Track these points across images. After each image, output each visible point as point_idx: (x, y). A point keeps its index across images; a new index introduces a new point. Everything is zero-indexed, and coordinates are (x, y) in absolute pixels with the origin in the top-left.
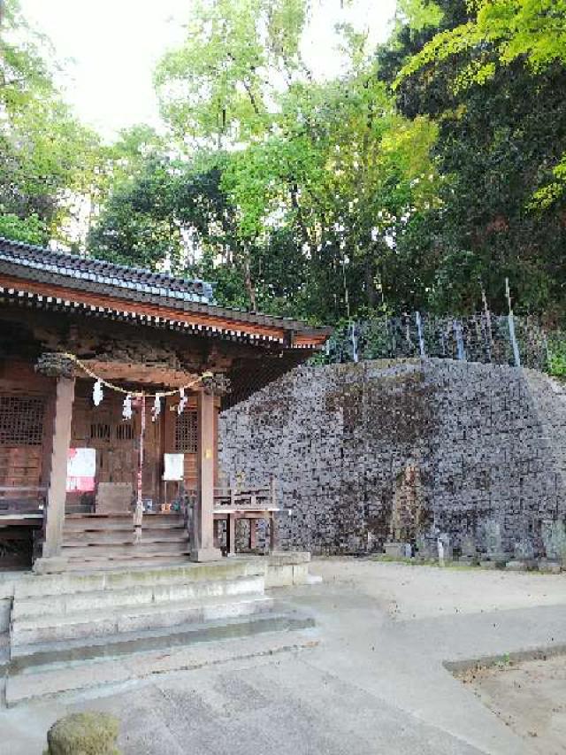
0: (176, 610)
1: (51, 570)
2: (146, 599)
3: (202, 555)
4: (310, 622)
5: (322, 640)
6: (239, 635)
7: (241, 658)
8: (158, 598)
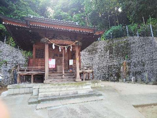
0: (72, 91)
1: (46, 83)
2: (66, 89)
3: (77, 80)
4: (101, 95)
5: (104, 99)
6: (85, 97)
7: (85, 102)
8: (68, 89)
